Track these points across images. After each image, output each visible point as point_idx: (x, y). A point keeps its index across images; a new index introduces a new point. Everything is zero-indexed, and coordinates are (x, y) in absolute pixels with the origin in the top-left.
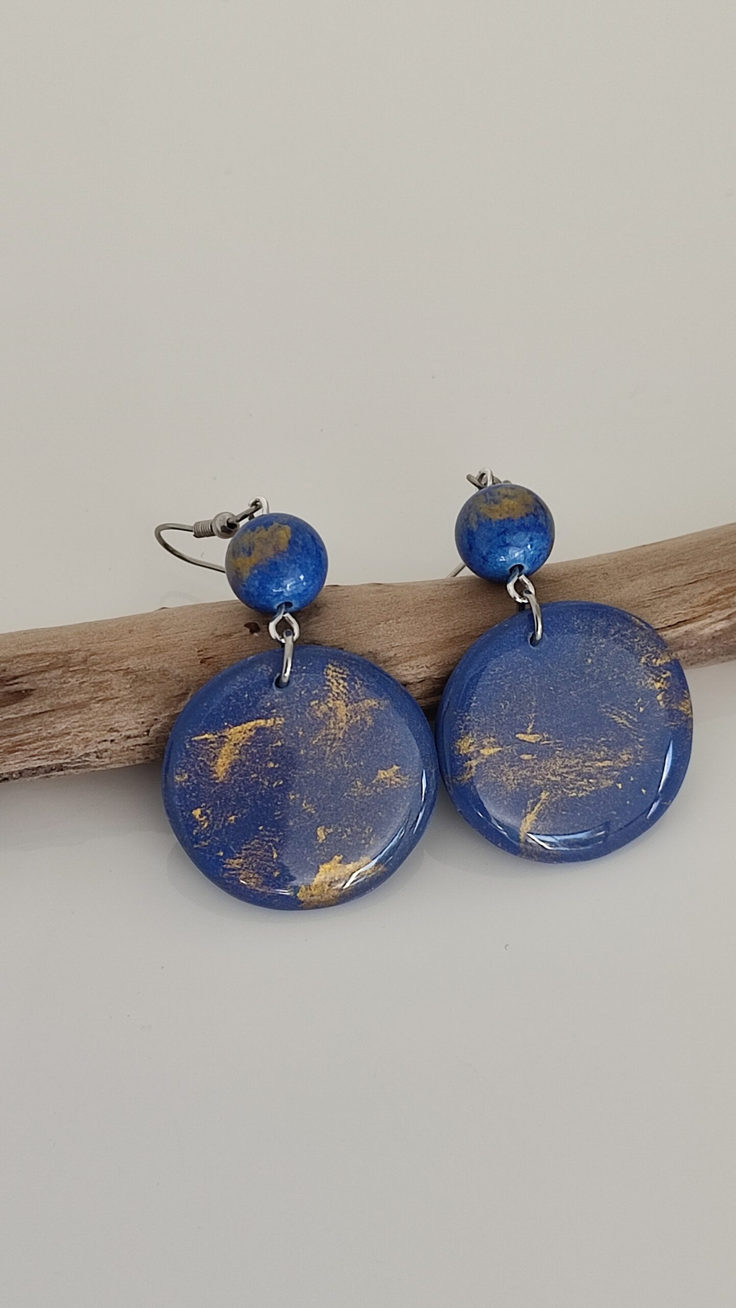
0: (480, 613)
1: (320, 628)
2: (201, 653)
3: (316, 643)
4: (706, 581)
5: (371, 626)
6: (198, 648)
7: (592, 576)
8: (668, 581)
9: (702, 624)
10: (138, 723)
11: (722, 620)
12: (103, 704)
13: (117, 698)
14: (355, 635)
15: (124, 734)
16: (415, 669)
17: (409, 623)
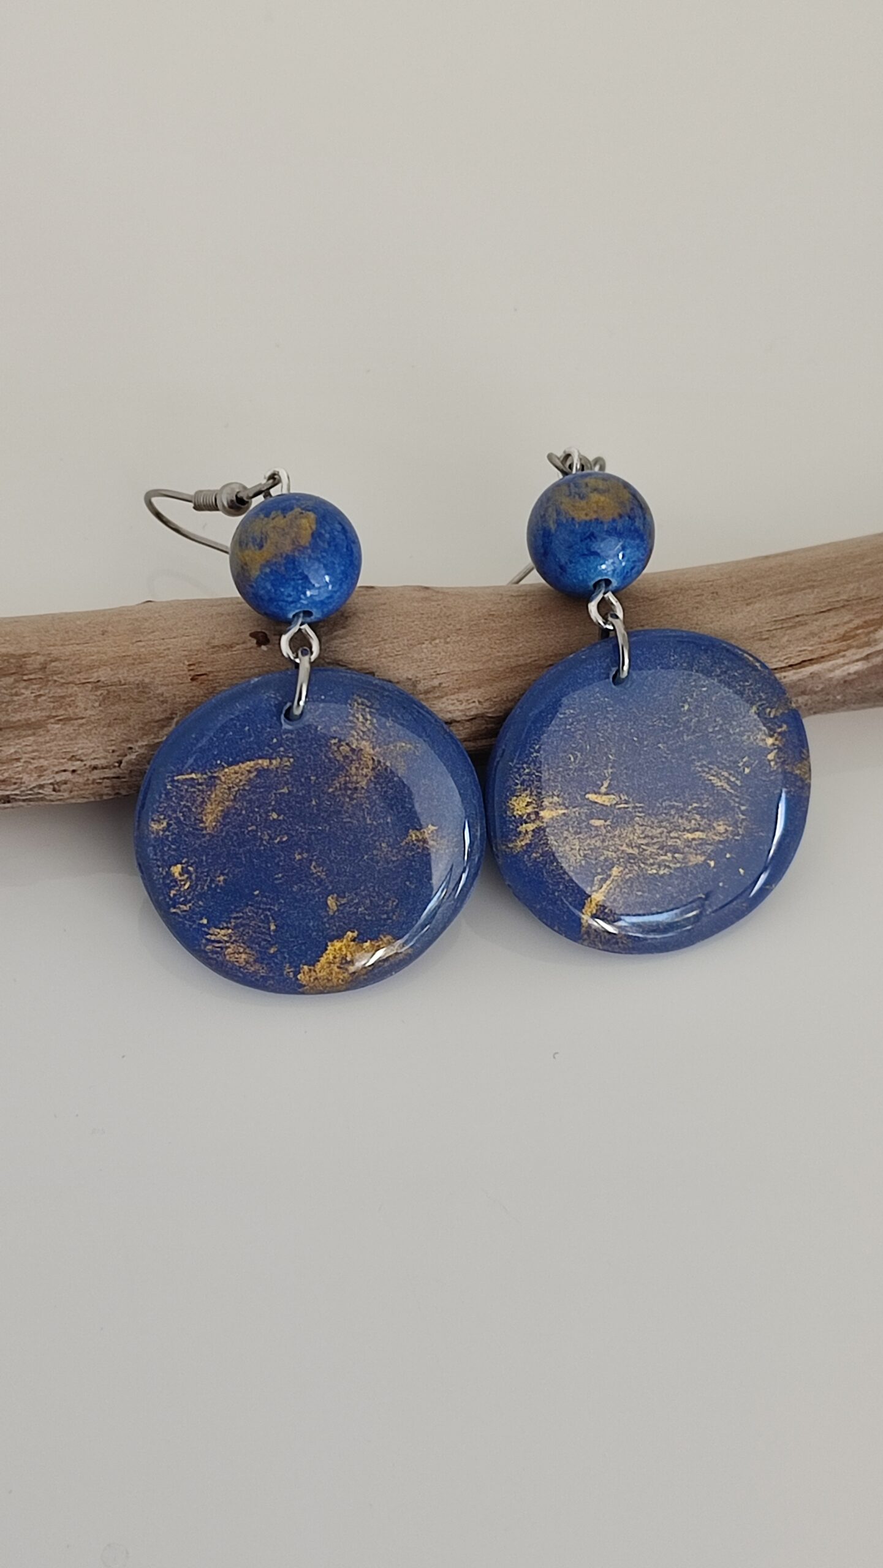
0: (552, 636)
1: (346, 645)
2: (192, 667)
3: (341, 663)
4: (843, 610)
5: (411, 645)
6: (188, 661)
7: (698, 596)
8: (795, 605)
9: (833, 665)
10: (108, 751)
11: (857, 660)
12: (64, 724)
13: (83, 718)
14: (391, 656)
15: (88, 763)
16: (464, 704)
17: (461, 644)
